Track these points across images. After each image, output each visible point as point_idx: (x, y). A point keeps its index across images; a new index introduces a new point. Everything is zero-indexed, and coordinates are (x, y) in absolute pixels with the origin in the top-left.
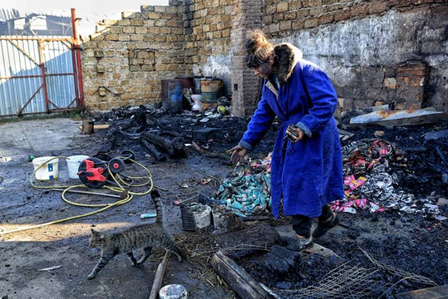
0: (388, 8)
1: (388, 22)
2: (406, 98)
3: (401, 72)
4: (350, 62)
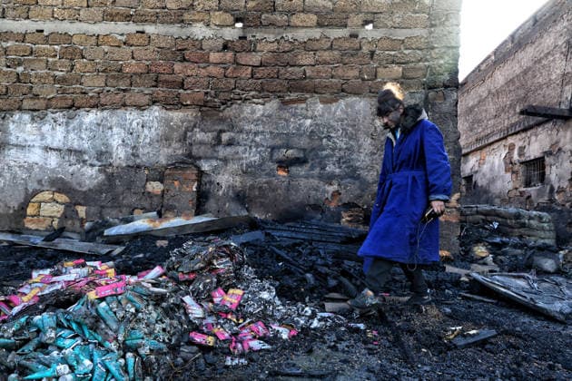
0: (151, 103)
1: (151, 118)
3: (169, 175)
4: (97, 160)
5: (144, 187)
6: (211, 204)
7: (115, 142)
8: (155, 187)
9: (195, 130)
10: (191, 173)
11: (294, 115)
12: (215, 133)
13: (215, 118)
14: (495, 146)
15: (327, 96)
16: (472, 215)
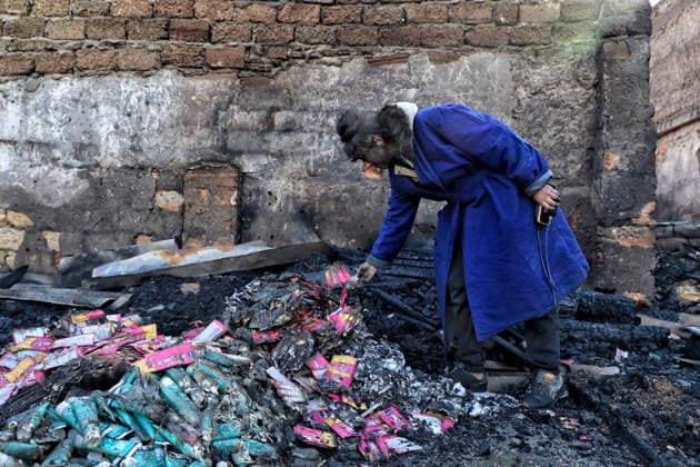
0: (159, 66)
1: (160, 90)
2: (205, 227)
3: (192, 179)
4: (76, 157)
5: (152, 199)
6: (260, 226)
7: (104, 129)
8: (170, 200)
9: (231, 107)
10: (227, 177)
11: (387, 83)
12: (264, 113)
13: (263, 87)
14: (682, 132)
15: (442, 50)
16: (665, 238)
